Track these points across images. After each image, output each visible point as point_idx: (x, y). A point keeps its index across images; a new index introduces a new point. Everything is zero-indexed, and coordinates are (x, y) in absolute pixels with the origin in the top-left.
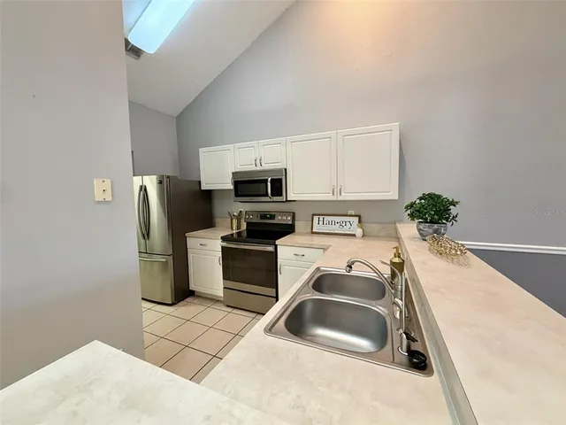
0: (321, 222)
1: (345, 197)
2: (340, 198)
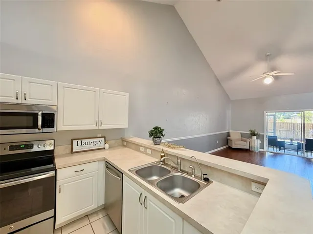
0: (80, 144)
1: (104, 127)
2: (100, 128)
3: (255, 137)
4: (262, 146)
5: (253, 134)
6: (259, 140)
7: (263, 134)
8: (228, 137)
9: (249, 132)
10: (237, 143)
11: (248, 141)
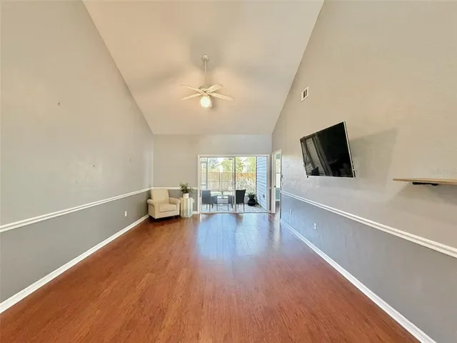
3: (187, 195)
5: (185, 190)
6: (192, 199)
7: (196, 189)
8: (149, 200)
9: (180, 188)
10: (162, 209)
11: (179, 201)
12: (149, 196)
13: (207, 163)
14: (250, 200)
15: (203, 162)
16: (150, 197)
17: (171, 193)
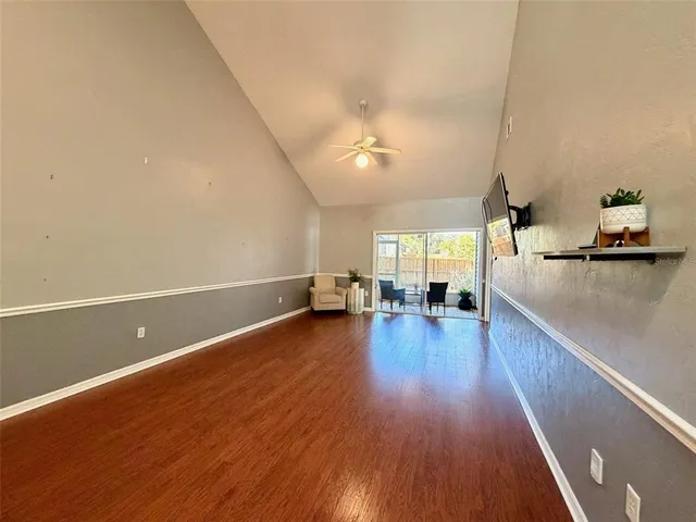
3: (356, 285)
4: (368, 302)
5: (354, 278)
6: (363, 290)
7: (369, 277)
8: (312, 288)
9: (347, 275)
10: (324, 298)
11: (345, 292)
12: (312, 282)
13: (397, 242)
14: (462, 301)
15: (391, 242)
16: (313, 284)
17: (338, 282)
